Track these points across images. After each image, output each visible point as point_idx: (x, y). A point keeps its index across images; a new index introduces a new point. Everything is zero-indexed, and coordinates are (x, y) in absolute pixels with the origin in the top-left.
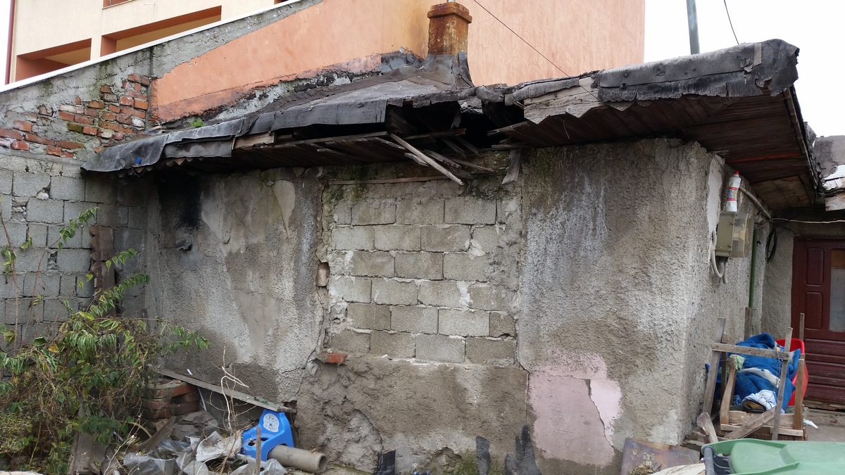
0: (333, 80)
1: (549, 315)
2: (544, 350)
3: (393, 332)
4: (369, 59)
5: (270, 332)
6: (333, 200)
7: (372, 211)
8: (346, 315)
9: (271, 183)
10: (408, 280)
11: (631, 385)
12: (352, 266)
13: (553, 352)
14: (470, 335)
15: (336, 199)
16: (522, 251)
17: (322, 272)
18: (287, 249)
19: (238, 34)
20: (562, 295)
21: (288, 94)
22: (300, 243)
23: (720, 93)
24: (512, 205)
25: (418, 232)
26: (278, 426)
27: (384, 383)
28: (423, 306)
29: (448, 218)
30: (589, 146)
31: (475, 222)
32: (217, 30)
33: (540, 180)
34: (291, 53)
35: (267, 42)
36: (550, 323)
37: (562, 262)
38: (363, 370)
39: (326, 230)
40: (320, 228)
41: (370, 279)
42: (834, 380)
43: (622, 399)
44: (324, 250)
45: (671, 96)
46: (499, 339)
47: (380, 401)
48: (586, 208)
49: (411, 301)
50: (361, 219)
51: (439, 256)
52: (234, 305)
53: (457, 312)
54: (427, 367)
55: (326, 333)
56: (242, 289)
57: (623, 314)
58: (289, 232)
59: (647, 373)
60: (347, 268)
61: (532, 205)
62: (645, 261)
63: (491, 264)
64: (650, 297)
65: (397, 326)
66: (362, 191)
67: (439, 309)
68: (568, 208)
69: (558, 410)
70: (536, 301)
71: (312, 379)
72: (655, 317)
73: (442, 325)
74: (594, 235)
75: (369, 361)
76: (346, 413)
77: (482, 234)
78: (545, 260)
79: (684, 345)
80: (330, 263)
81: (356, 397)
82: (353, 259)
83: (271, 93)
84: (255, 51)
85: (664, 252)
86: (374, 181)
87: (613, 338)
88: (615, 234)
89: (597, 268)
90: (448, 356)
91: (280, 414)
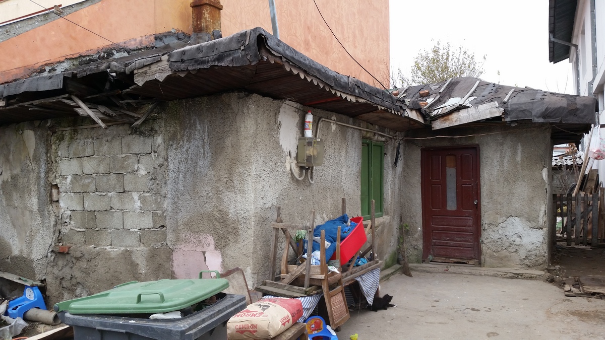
0: (113, 54)
1: (183, 211)
2: (181, 235)
3: (97, 229)
4: (144, 38)
5: (28, 234)
6: (57, 142)
7: (80, 148)
8: (71, 219)
9: (21, 132)
10: (104, 194)
11: (227, 253)
12: (71, 186)
13: (186, 236)
14: (142, 228)
15: (59, 141)
16: (167, 170)
17: (54, 191)
18: (33, 176)
19: (28, 29)
20: (188, 197)
21: (74, 67)
22: (39, 172)
23: (229, 64)
24: (159, 140)
25: (107, 161)
26: (33, 296)
27: (92, 264)
28: (114, 210)
29: (125, 150)
30: (197, 99)
31: (140, 152)
32: (9, 26)
33: (172, 122)
34: (75, 39)
35: (53, 33)
36: (183, 216)
37: (188, 176)
38: (79, 256)
39: (54, 162)
40: (50, 161)
41: (82, 194)
42: (451, 243)
43: (222, 262)
44: (53, 176)
45: (205, 67)
46: (159, 229)
47: (91, 276)
48: (199, 140)
49: (106, 207)
50: (75, 154)
51: (121, 175)
52: (8, 217)
53: (134, 213)
54: (116, 251)
55: (60, 232)
56: (11, 205)
57: (221, 208)
58: (33, 165)
59: (235, 244)
60: (68, 188)
61: (170, 139)
62: (231, 172)
63: (151, 180)
64: (234, 195)
65: (100, 226)
66: (74, 134)
67: (123, 212)
68: (189, 141)
69: (188, 273)
70: (175, 203)
71: (52, 264)
72: (237, 208)
73: (126, 223)
74: (204, 157)
75: (82, 250)
76: (73, 285)
77: (144, 159)
78: (179, 175)
79: (253, 225)
80: (58, 185)
81: (78, 274)
82: (71, 181)
83: (59, 67)
84: (43, 40)
85: (240, 166)
86: (81, 127)
87: (217, 224)
88: (215, 156)
89: (207, 179)
90: (130, 242)
91: (34, 288)
